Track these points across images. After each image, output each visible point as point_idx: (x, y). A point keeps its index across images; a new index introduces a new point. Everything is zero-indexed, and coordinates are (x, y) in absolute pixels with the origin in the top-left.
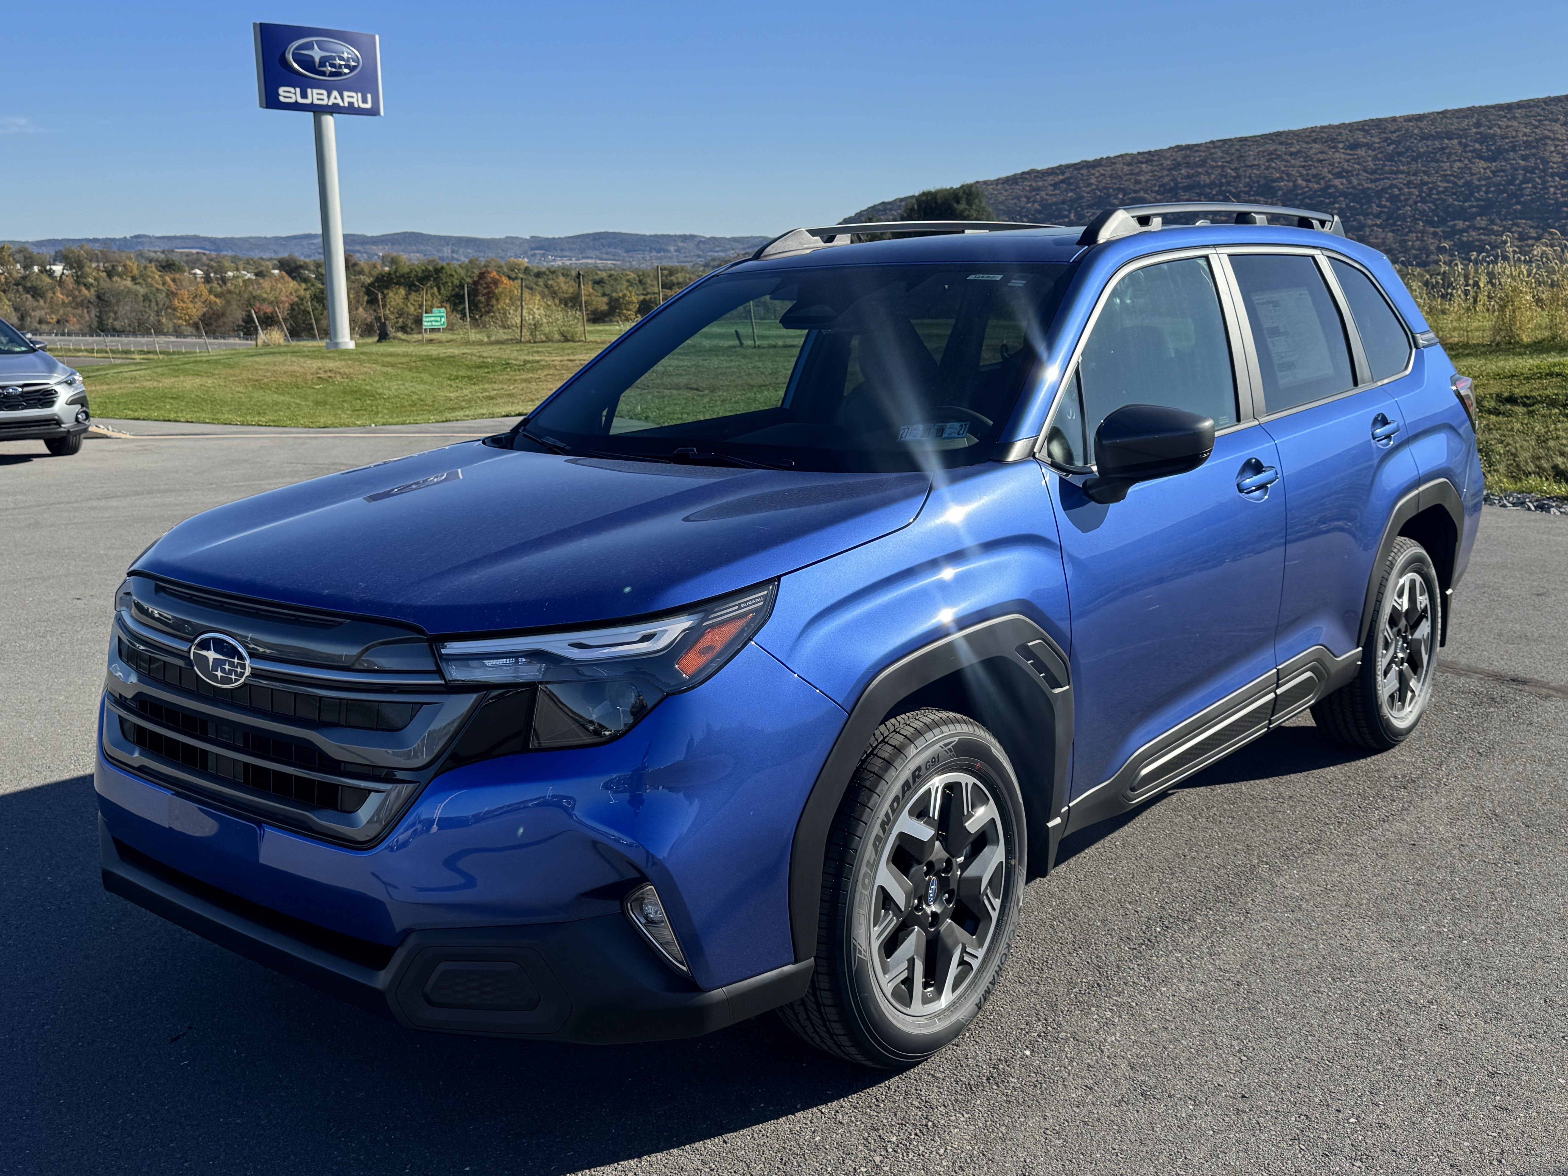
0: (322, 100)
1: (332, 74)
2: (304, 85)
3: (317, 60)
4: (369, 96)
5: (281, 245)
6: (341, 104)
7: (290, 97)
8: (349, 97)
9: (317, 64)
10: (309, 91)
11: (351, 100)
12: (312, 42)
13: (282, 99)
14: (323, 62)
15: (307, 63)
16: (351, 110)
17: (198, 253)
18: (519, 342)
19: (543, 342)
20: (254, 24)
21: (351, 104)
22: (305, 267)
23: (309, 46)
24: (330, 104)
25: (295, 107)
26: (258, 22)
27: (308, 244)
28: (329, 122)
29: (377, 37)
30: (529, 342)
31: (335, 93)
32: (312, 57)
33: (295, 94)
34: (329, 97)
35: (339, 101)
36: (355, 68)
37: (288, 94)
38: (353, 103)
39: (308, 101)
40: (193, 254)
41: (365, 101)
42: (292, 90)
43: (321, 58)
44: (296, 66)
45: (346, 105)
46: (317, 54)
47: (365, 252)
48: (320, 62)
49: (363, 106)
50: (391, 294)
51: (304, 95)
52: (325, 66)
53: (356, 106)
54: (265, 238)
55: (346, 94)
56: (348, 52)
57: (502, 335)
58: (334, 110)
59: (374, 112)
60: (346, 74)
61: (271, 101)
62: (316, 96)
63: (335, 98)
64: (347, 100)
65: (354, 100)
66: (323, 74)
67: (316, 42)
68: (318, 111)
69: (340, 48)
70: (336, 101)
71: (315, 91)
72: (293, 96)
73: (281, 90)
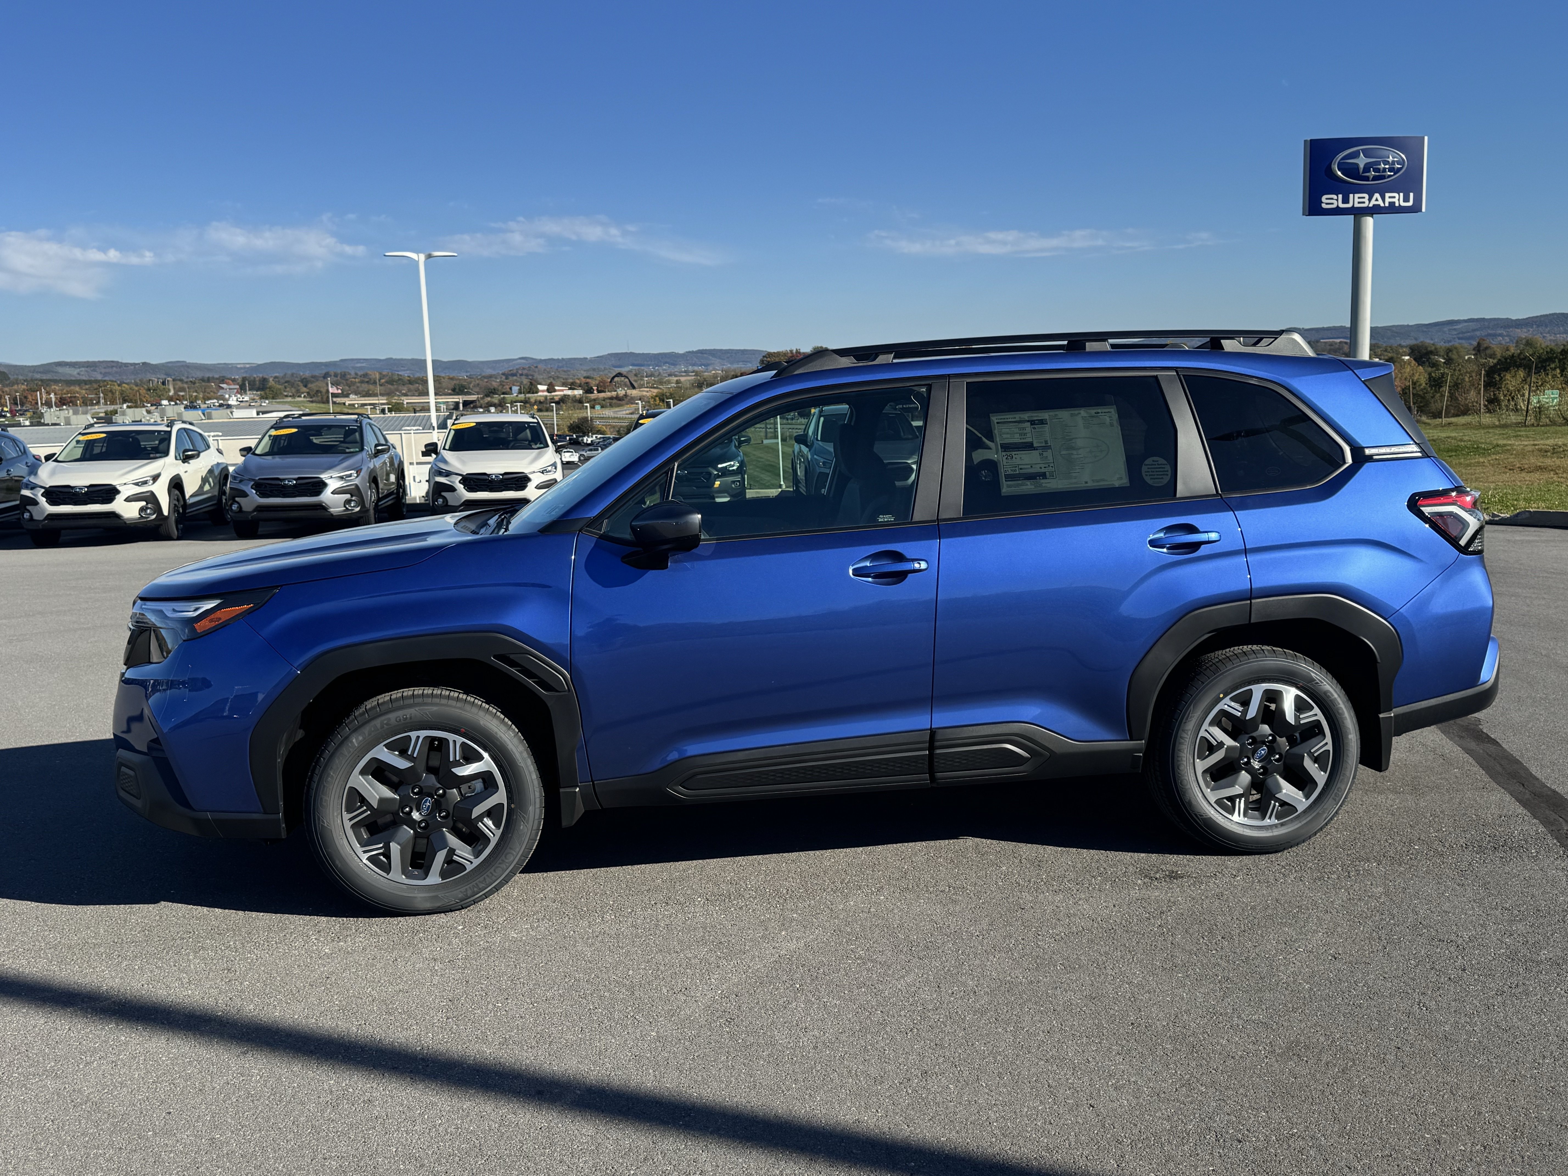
0: (1364, 203)
1: (1375, 178)
2: (1346, 191)
3: (1362, 166)
4: (1412, 195)
5: (1423, 331)
6: (1382, 205)
7: (1332, 204)
8: (1390, 197)
9: (1361, 171)
10: (1351, 196)
11: (1392, 200)
12: (1358, 151)
13: (1324, 206)
14: (1367, 168)
15: (1351, 171)
16: (1392, 209)
17: (1340, 342)
18: (1524, 424)
19: (1547, 425)
20: (1305, 141)
21: (1392, 204)
22: (1435, 352)
23: (1356, 155)
24: (1371, 205)
25: (1338, 211)
26: (1309, 139)
27: (1450, 330)
28: (1369, 222)
29: (1426, 138)
30: (1533, 425)
31: (1377, 195)
32: (1357, 165)
33: (1337, 200)
34: (1370, 200)
35: (1380, 202)
36: (1399, 170)
37: (1331, 201)
38: (1394, 203)
39: (1350, 205)
40: (1336, 343)
41: (1406, 199)
42: (1335, 197)
43: (1366, 164)
44: (1339, 173)
45: (1387, 205)
46: (1362, 161)
47: (1507, 336)
48: (1364, 168)
49: (1403, 204)
50: (1508, 376)
51: (1346, 200)
52: (1369, 171)
53: (1397, 205)
54: (1408, 326)
55: (1387, 195)
56: (1394, 156)
57: (1514, 418)
58: (1374, 211)
59: (1416, 209)
60: (1390, 176)
61: (1313, 208)
62: (1357, 200)
63: (1377, 200)
64: (1387, 200)
65: (1396, 200)
66: (1367, 179)
67: (1362, 150)
68: (1359, 213)
69: (1386, 153)
70: (1377, 203)
71: (1357, 196)
72: (1335, 202)
73: (1324, 199)
